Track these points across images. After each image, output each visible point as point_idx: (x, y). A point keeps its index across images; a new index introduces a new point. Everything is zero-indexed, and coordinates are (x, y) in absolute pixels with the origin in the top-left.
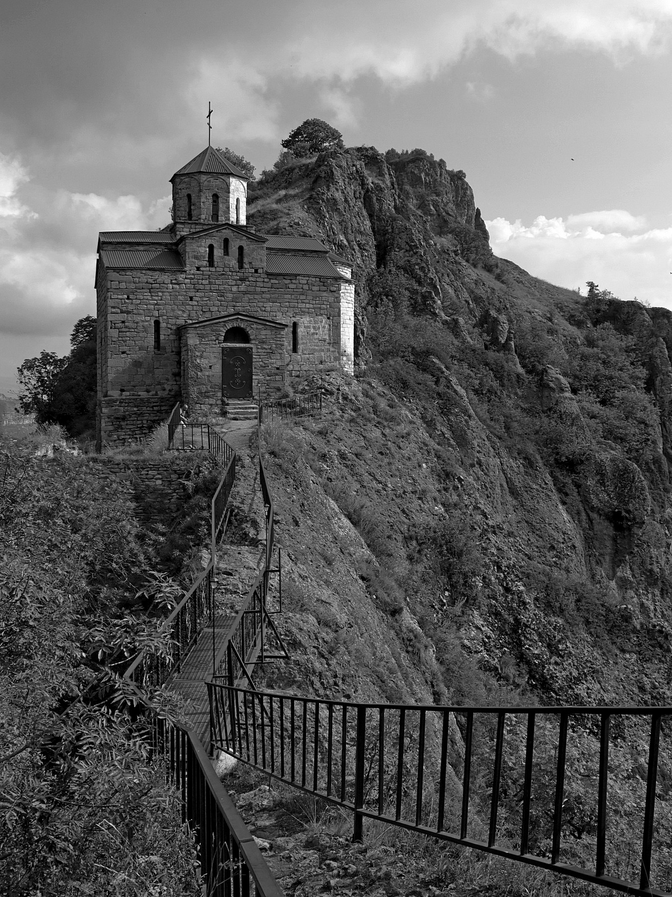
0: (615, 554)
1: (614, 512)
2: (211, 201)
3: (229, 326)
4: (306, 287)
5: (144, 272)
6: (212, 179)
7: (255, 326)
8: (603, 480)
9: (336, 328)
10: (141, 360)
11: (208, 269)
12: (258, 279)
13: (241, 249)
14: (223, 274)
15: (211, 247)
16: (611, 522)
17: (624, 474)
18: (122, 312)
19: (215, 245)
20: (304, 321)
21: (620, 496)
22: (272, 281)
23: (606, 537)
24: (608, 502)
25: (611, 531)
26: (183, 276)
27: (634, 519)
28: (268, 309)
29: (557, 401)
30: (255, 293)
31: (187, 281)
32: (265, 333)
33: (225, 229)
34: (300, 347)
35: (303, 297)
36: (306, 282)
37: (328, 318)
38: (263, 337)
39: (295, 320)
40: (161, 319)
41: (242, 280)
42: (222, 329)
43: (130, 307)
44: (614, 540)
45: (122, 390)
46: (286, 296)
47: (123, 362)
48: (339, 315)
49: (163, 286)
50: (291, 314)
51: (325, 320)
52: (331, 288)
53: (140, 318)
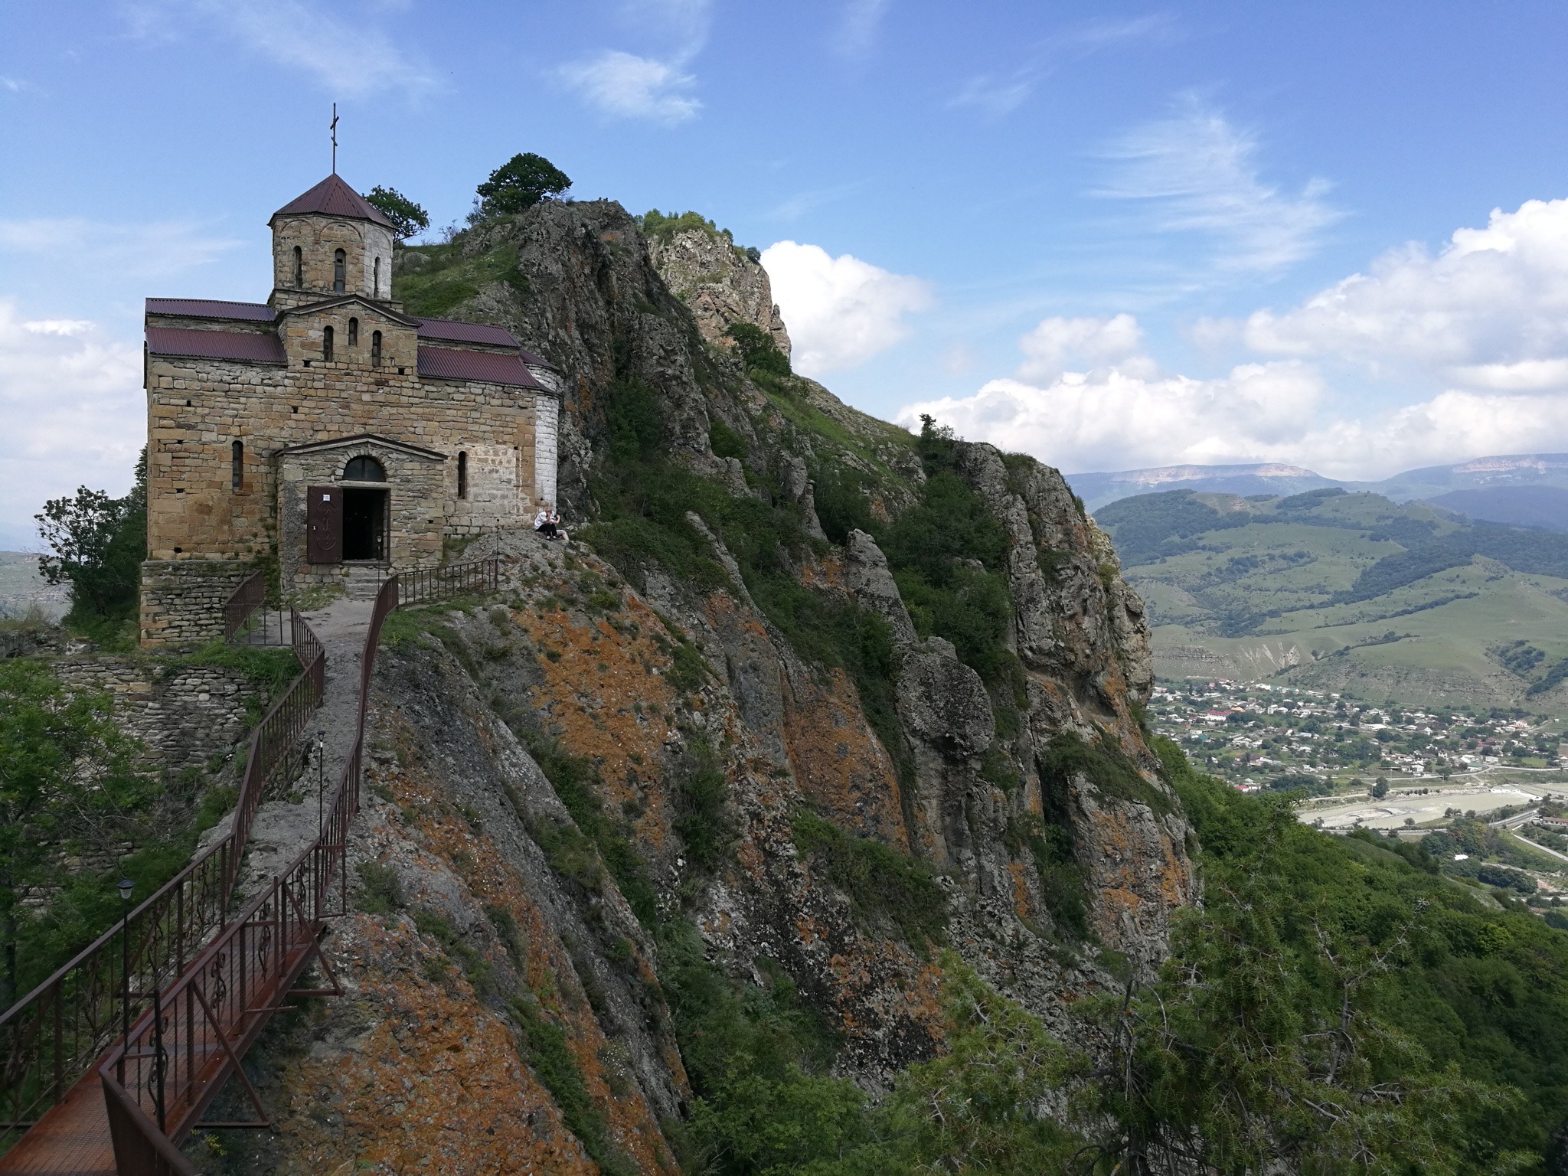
0: (944, 796)
1: (943, 737)
2: (333, 259)
3: (353, 454)
4: (480, 399)
5: (216, 364)
6: (335, 226)
7: (394, 456)
8: (929, 692)
9: (527, 464)
10: (210, 503)
11: (323, 364)
12: (404, 384)
13: (377, 334)
14: (348, 374)
15: (329, 330)
16: (939, 751)
17: (959, 684)
18: (179, 426)
19: (335, 328)
20: (477, 452)
21: (952, 717)
22: (427, 388)
23: (932, 773)
24: (935, 722)
25: (938, 764)
26: (281, 373)
27: (972, 747)
28: (419, 431)
29: (868, 580)
30: (398, 405)
31: (287, 382)
32: (412, 467)
33: (353, 303)
34: (471, 490)
35: (476, 415)
36: (480, 391)
37: (516, 448)
38: (409, 473)
39: (463, 448)
40: (244, 440)
41: (380, 383)
42: (340, 458)
43: (193, 420)
44: (944, 776)
45: (178, 550)
46: (448, 412)
47: (179, 504)
48: (532, 444)
49: (249, 387)
50: (456, 439)
51: (511, 451)
52: (521, 403)
53: (207, 437)
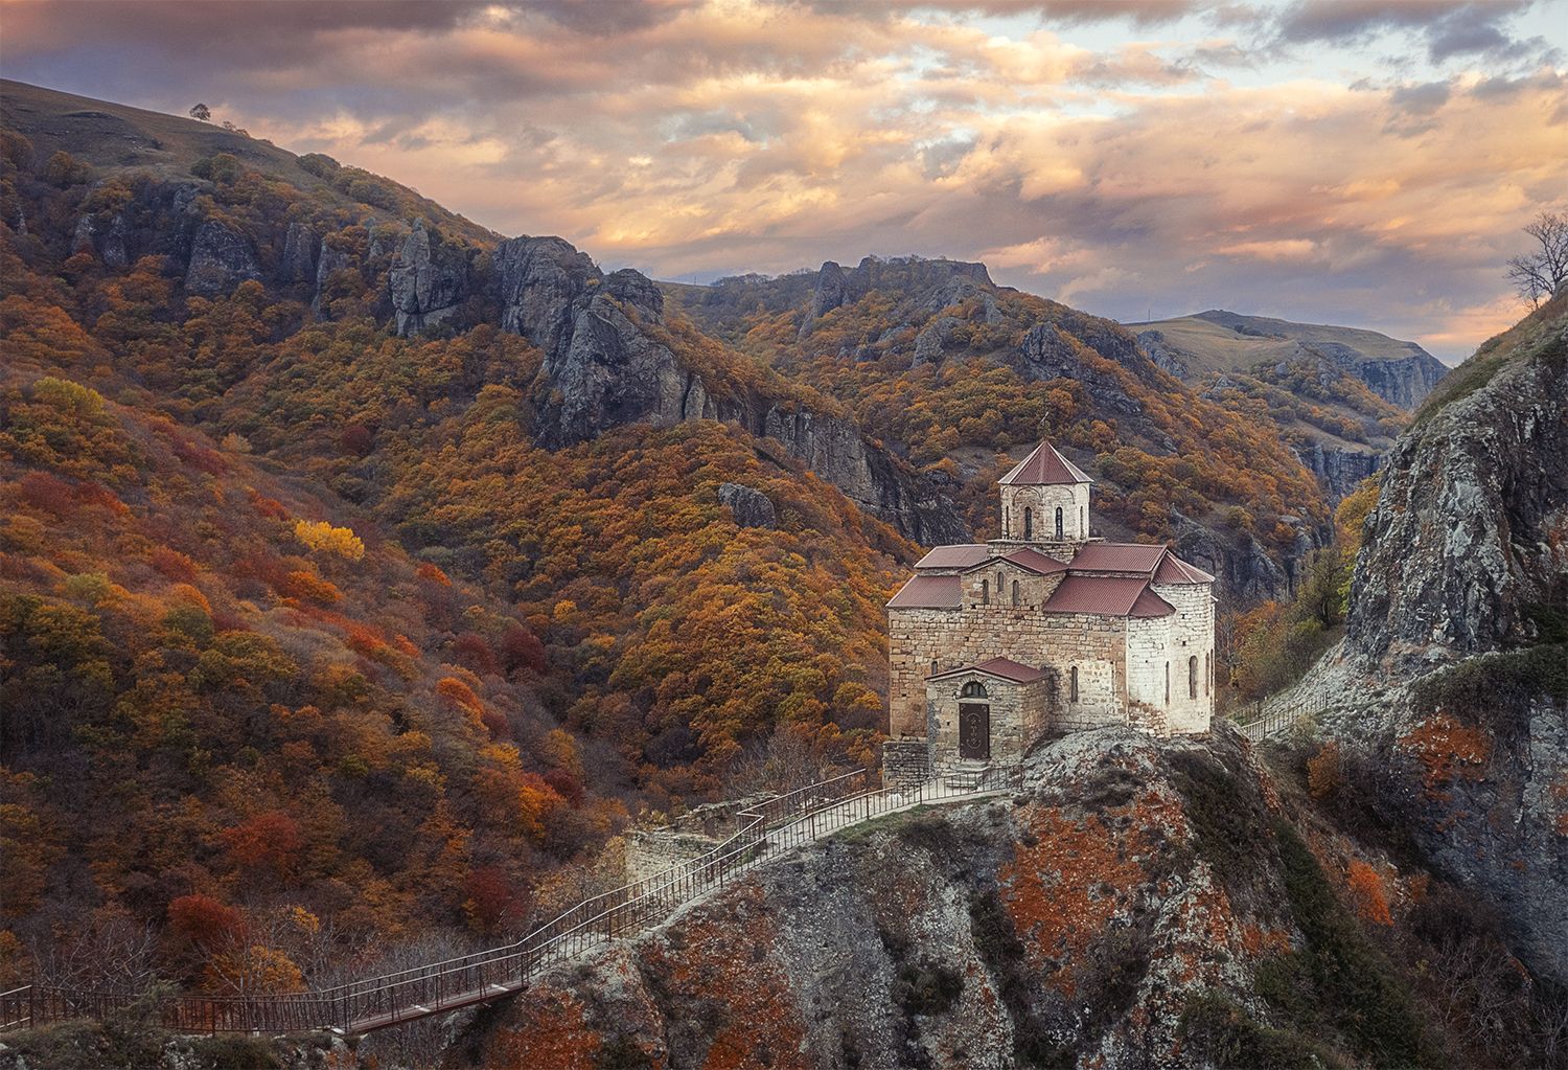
2: (1023, 516)
3: (966, 680)
4: (1085, 626)
6: (1024, 492)
7: (990, 681)
9: (1120, 674)
10: (920, 704)
11: (983, 606)
12: (1034, 617)
13: (1016, 583)
14: (998, 612)
18: (903, 653)
19: (989, 582)
20: (1084, 666)
22: (1049, 619)
26: (958, 614)
28: (1044, 652)
30: (1030, 633)
31: (962, 620)
32: (1002, 689)
33: (998, 563)
34: (1081, 696)
35: (1082, 638)
36: (1085, 620)
37: (1112, 663)
38: (1001, 693)
39: (1074, 664)
40: (937, 661)
41: (1018, 618)
42: (959, 683)
43: (910, 648)
45: (903, 735)
46: (1064, 637)
47: (903, 704)
48: (1123, 659)
49: (939, 627)
50: (1069, 657)
51: (1108, 665)
52: (1114, 627)
53: (919, 659)
